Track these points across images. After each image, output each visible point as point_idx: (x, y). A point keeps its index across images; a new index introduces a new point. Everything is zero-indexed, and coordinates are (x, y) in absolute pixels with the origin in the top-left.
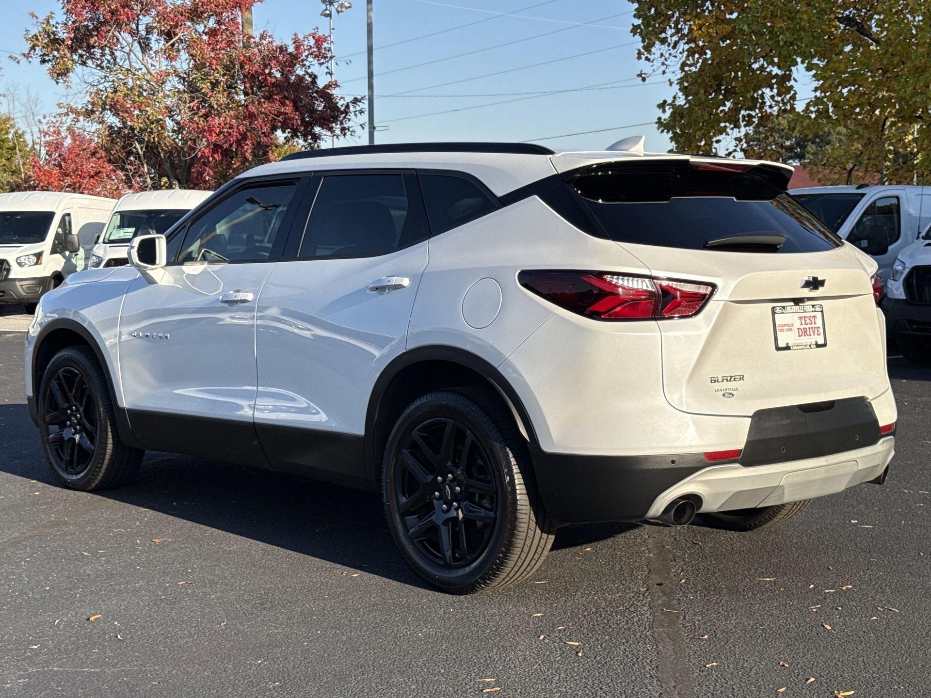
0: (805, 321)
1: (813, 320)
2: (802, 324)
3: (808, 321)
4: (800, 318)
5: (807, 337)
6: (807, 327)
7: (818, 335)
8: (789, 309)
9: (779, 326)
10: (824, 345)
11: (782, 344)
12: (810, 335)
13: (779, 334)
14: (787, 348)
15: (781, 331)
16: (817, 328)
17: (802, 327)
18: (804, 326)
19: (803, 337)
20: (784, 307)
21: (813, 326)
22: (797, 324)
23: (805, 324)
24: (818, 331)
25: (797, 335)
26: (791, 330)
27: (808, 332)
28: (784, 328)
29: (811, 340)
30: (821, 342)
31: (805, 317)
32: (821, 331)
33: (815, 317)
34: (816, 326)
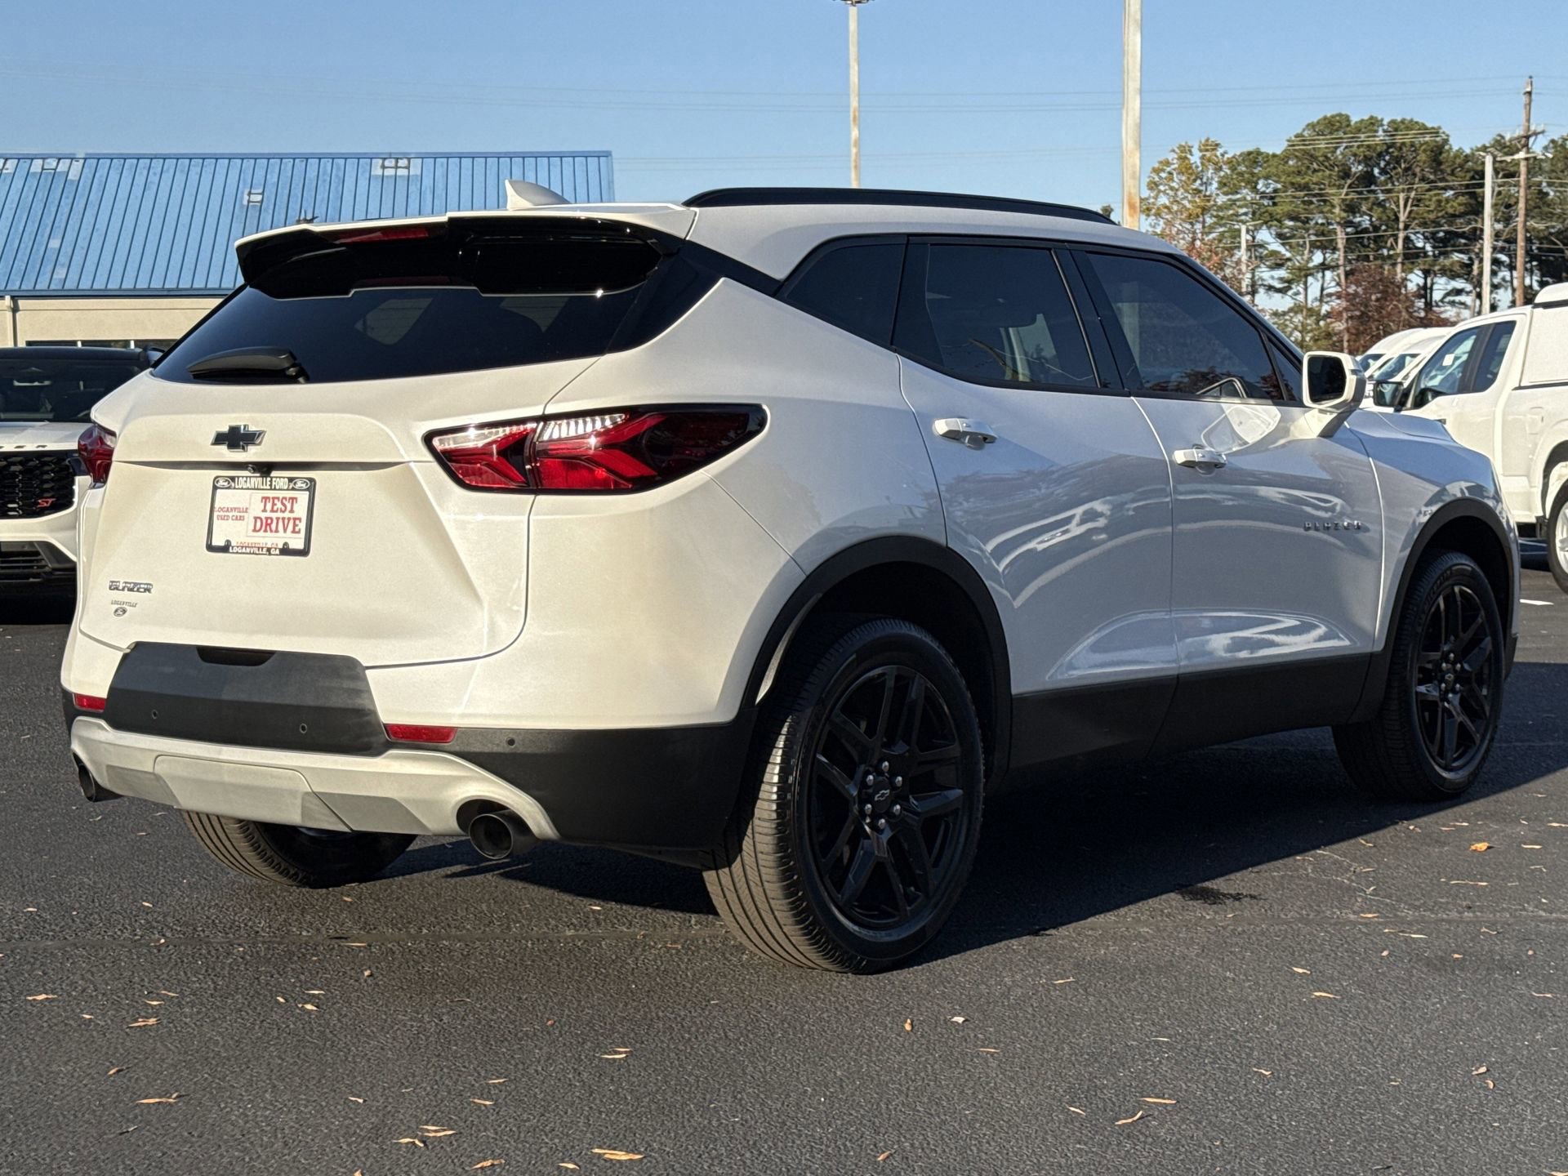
0: (274, 504)
1: (289, 506)
2: (264, 510)
3: (279, 505)
4: (265, 499)
5: (269, 534)
6: (274, 515)
7: (294, 532)
8: (242, 483)
9: (221, 509)
10: (304, 552)
11: (218, 541)
12: (277, 531)
13: (216, 521)
14: (225, 549)
15: (222, 518)
16: (295, 519)
17: (263, 515)
18: (268, 514)
19: (262, 533)
20: (233, 479)
21: (287, 515)
22: (256, 509)
23: (272, 511)
24: (295, 525)
25: (252, 527)
26: (241, 518)
27: (274, 526)
28: (231, 514)
29: (275, 541)
30: (297, 543)
31: (274, 498)
32: (302, 526)
33: (293, 500)
34: (292, 516)
